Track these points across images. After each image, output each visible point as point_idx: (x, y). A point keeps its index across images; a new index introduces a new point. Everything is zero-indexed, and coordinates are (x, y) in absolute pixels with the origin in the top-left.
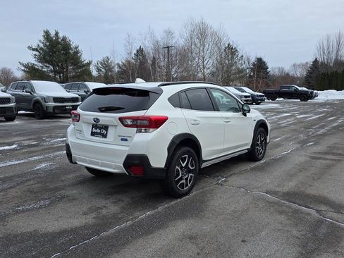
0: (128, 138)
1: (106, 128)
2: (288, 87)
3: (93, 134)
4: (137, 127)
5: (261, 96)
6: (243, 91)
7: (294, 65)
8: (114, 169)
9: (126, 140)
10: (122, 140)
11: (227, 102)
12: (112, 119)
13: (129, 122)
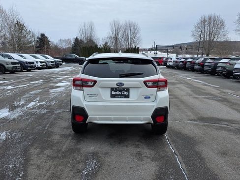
0: (150, 96)
1: (128, 90)
2: (71, 56)
3: (113, 96)
4: (157, 87)
5: (60, 61)
6: (47, 58)
7: (60, 40)
8: (141, 121)
9: (149, 98)
10: (145, 98)
11: (41, 66)
12: (138, 83)
13: (150, 84)
